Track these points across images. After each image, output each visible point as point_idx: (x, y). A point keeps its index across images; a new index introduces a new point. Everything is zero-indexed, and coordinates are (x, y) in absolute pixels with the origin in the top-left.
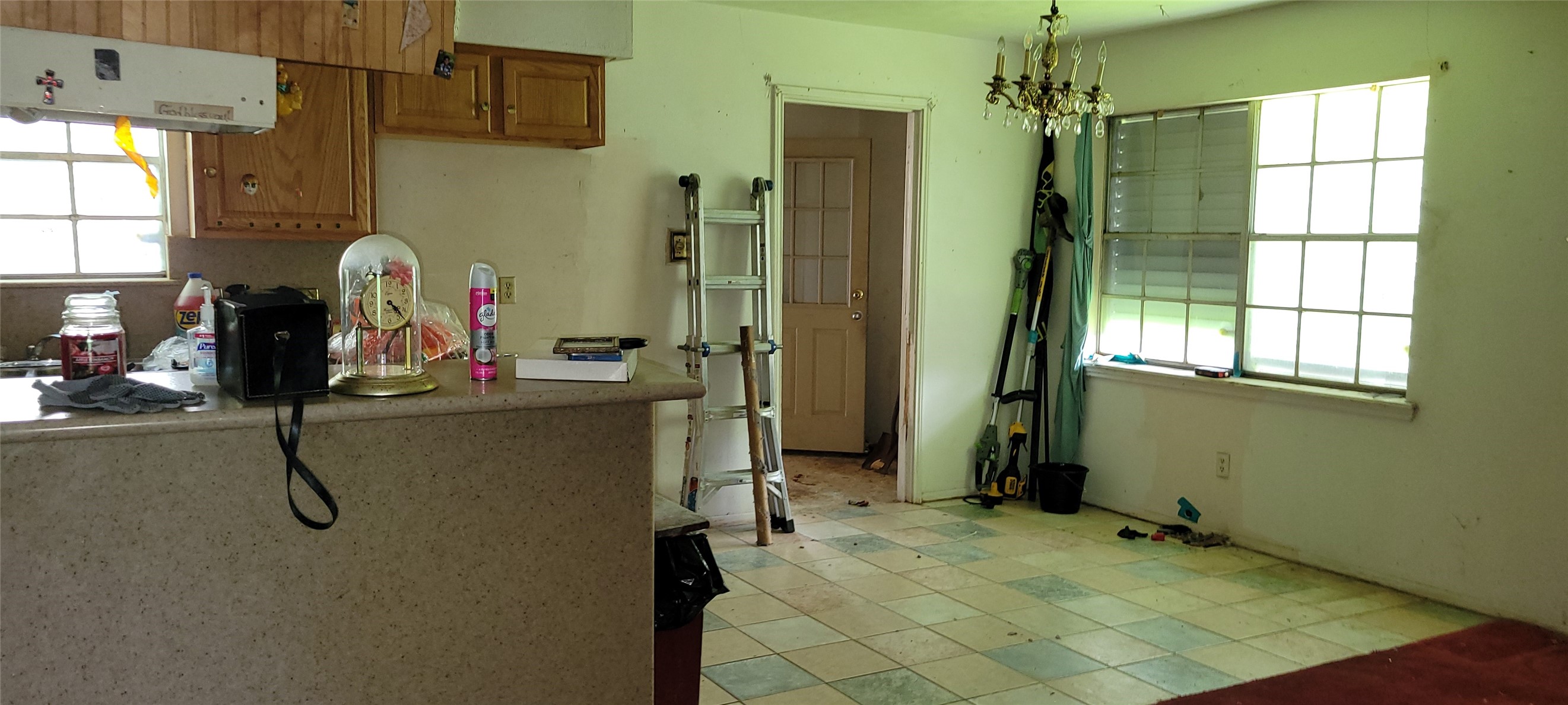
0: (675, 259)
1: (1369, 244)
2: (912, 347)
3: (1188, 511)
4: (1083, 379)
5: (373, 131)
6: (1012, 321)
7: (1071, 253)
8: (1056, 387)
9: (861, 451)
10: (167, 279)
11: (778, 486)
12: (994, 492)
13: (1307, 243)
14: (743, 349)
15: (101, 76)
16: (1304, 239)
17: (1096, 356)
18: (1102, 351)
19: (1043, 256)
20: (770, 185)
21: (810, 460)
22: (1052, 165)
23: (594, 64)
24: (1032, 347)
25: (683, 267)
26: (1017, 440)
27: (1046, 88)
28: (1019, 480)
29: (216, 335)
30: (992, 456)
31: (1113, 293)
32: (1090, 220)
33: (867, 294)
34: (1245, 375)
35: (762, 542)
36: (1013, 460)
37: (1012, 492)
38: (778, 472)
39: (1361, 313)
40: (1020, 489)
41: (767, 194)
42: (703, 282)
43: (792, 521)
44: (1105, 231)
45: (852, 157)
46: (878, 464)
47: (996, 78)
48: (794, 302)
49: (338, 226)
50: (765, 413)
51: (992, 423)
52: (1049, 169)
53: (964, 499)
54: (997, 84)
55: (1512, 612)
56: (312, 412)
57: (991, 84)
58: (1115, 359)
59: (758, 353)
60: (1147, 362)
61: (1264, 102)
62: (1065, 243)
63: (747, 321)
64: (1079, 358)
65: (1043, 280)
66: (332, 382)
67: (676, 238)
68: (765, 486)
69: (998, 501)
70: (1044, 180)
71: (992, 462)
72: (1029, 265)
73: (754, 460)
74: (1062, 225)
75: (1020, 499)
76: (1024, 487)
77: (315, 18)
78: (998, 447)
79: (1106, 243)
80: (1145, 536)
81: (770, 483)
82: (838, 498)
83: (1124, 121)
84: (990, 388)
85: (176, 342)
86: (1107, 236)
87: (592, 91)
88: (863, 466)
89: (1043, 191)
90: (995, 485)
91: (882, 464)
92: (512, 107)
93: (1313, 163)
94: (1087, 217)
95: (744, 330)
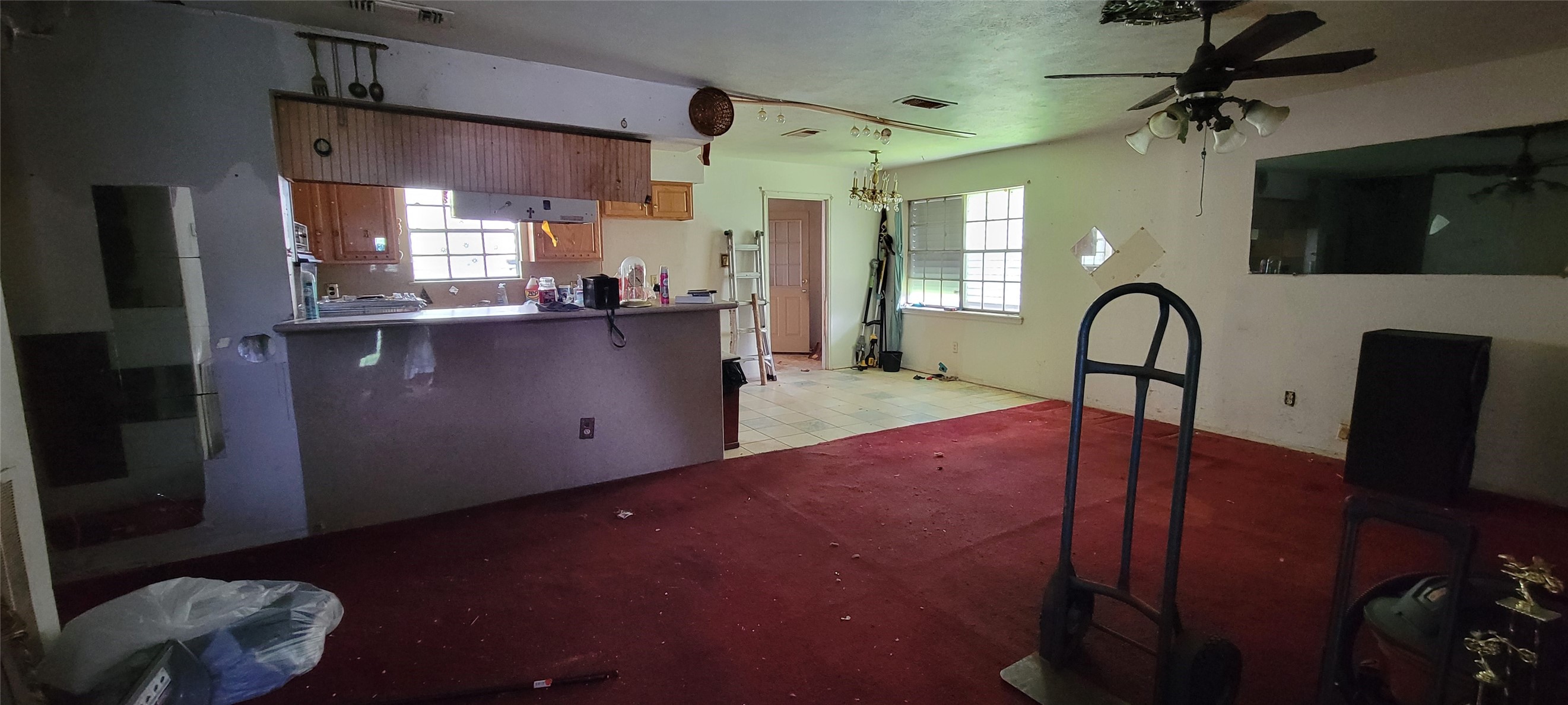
0: (723, 265)
1: (1007, 253)
2: (827, 302)
3: (943, 369)
4: (901, 313)
5: (601, 216)
6: (870, 290)
7: (895, 260)
8: (890, 319)
9: (808, 352)
10: (521, 278)
11: (769, 361)
12: (864, 364)
13: (985, 254)
14: (753, 303)
15: (545, 209)
16: (983, 252)
17: (906, 304)
18: (909, 302)
19: (882, 262)
20: (763, 234)
21: (785, 356)
22: (885, 222)
23: (689, 186)
24: (878, 301)
25: (727, 269)
26: (873, 342)
27: (874, 192)
28: (875, 359)
29: (583, 290)
30: (863, 349)
31: (913, 277)
32: (901, 246)
33: (809, 281)
34: (964, 309)
35: (763, 384)
36: (872, 350)
37: (872, 365)
38: (769, 355)
39: (1004, 282)
40: (875, 363)
41: (761, 237)
42: (735, 275)
43: (775, 376)
44: (909, 250)
45: (800, 219)
46: (815, 356)
47: (854, 188)
48: (776, 285)
49: (589, 255)
50: (763, 330)
51: (863, 335)
52: (884, 224)
53: (851, 368)
54: (854, 190)
55: (1056, 397)
56: (617, 311)
57: (851, 191)
58: (913, 305)
59: (759, 305)
60: (927, 306)
61: (968, 196)
62: (892, 256)
63: (755, 291)
64: (898, 305)
65: (883, 272)
66: (621, 302)
67: (723, 257)
68: (764, 361)
69: (865, 368)
70: (883, 229)
71: (863, 352)
72: (877, 266)
73: (759, 350)
74: (890, 248)
75: (875, 367)
76: (877, 362)
77: (608, 187)
78: (865, 345)
79: (909, 255)
80: (924, 378)
81: (766, 360)
82: (796, 369)
83: (915, 203)
84: (862, 320)
85: (530, 302)
86: (910, 252)
87: (688, 197)
88: (809, 358)
89: (882, 233)
90: (864, 361)
91: (817, 356)
92: (656, 205)
93: (986, 221)
94: (900, 244)
95: (753, 296)
